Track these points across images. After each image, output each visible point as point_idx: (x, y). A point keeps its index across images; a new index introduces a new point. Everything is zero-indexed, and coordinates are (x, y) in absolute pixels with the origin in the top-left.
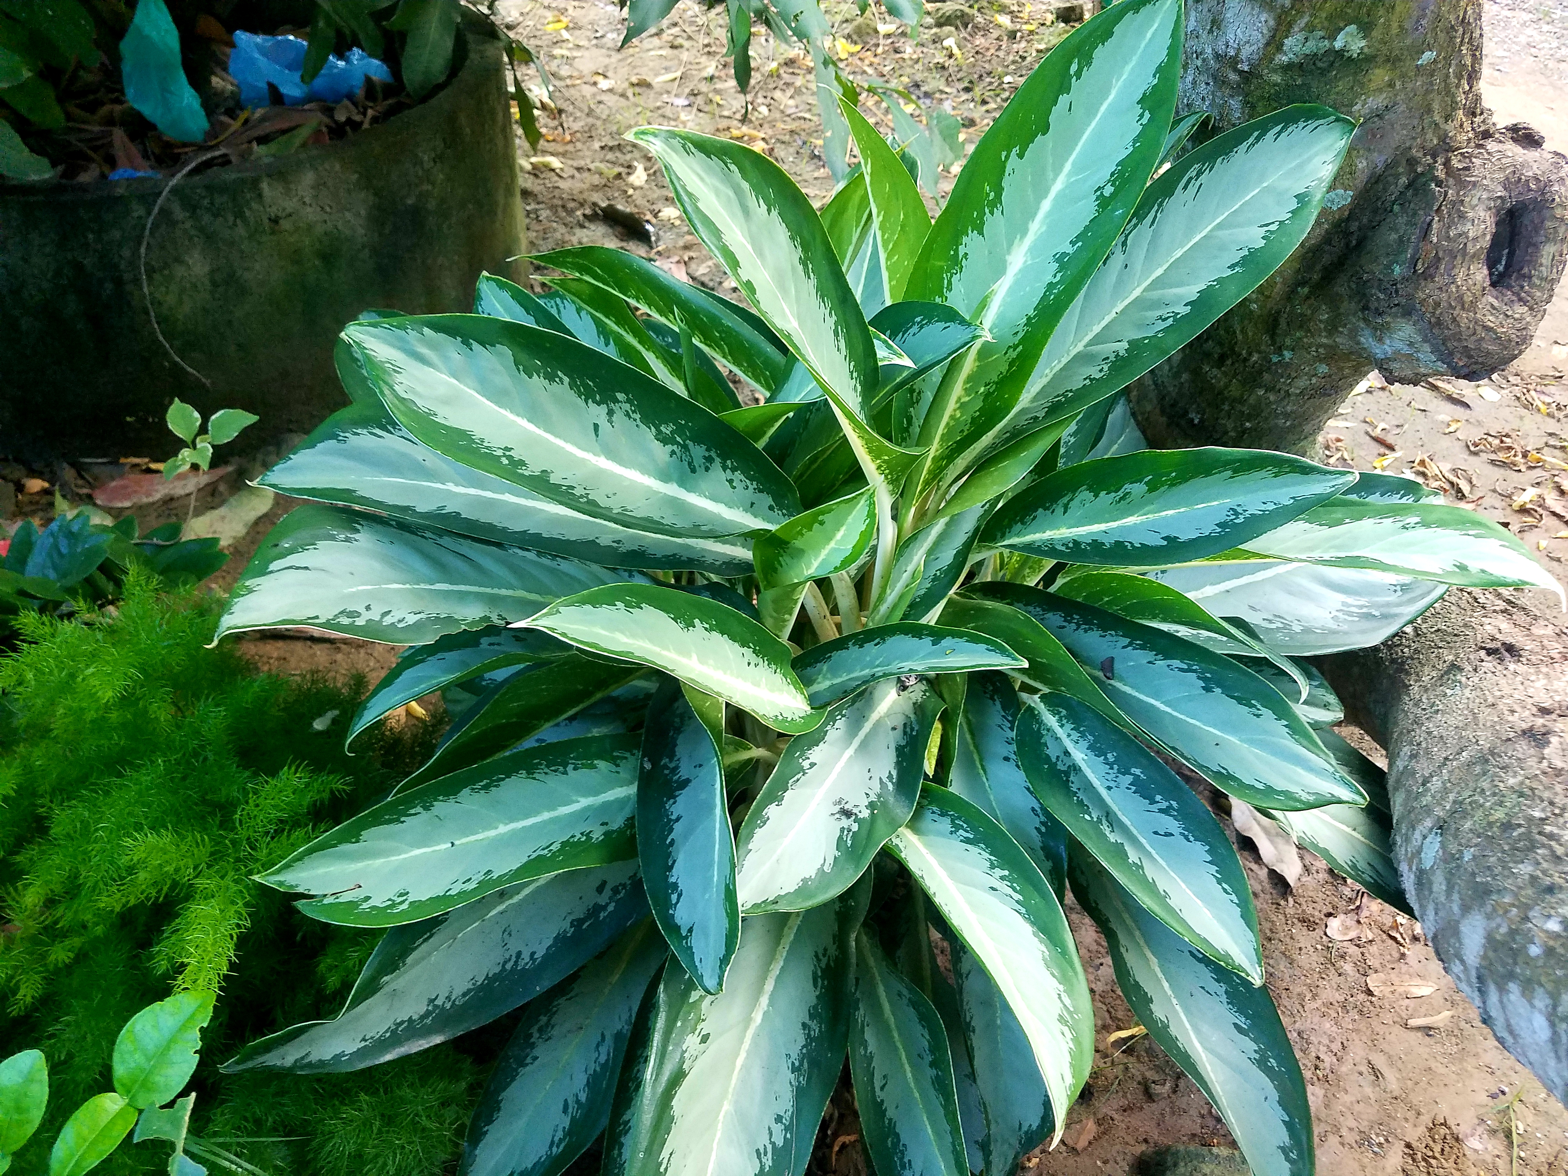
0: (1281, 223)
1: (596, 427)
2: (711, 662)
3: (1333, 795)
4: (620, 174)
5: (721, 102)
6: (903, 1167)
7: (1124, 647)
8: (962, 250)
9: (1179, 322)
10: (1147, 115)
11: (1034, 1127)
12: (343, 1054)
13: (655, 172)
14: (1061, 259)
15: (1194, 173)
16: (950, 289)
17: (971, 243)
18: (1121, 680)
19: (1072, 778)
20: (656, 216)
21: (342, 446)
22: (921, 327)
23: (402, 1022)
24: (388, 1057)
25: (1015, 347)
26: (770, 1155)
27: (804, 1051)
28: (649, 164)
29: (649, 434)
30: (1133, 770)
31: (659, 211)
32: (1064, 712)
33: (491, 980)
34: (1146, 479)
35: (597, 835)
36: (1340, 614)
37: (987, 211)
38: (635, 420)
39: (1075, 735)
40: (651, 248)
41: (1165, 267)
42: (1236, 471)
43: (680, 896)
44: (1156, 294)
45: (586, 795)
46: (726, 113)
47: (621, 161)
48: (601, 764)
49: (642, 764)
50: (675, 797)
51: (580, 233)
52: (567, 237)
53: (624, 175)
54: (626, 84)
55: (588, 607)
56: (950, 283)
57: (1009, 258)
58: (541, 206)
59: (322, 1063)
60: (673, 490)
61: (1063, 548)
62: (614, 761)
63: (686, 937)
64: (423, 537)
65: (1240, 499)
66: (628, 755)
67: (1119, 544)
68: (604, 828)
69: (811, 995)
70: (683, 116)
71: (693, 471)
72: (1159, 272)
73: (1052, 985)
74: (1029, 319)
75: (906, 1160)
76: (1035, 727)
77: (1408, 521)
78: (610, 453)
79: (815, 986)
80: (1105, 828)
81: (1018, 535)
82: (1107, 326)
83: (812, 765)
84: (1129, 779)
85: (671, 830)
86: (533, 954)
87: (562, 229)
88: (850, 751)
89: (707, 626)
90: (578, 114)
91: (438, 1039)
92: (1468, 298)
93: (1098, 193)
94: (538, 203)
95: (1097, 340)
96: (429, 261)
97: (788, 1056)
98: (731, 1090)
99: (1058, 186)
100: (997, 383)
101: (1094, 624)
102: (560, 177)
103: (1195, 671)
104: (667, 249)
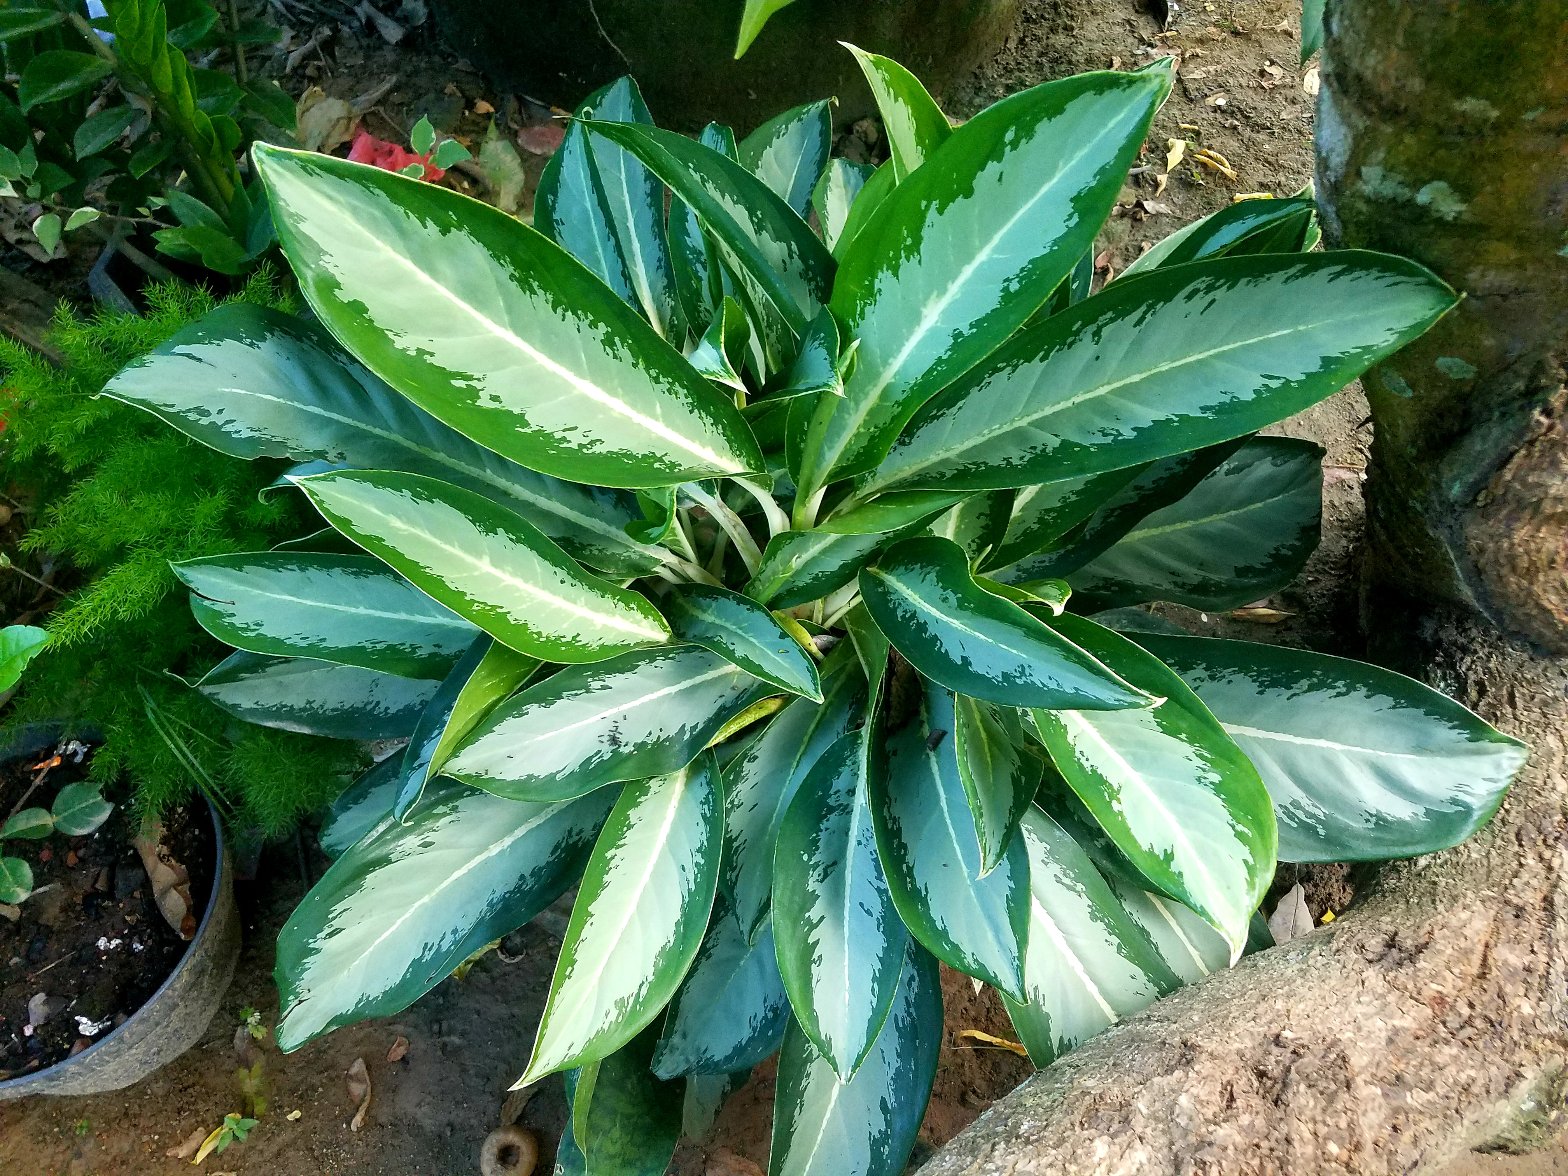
0: (1287, 381)
2: (507, 568)
8: (877, 284)
9: (1116, 444)
10: (1075, 218)
12: (239, 705)
14: (957, 335)
15: (1203, 286)
16: (862, 315)
17: (886, 280)
18: (937, 757)
19: (832, 817)
22: (819, 345)
23: (285, 706)
24: (270, 724)
26: (432, 951)
27: (507, 895)
33: (354, 710)
35: (422, 653)
37: (903, 255)
41: (1144, 375)
44: (1117, 402)
55: (369, 485)
56: (862, 312)
57: (925, 311)
59: (224, 704)
63: (414, 769)
68: (436, 650)
69: (544, 858)
72: (1136, 378)
74: (915, 383)
76: (847, 753)
79: (552, 853)
80: (815, 875)
82: (1056, 413)
83: (604, 688)
86: (387, 708)
89: (513, 537)
91: (306, 731)
92: (1524, 563)
93: (1007, 284)
95: (1041, 423)
97: (494, 892)
98: (437, 890)
99: (982, 256)
100: (882, 430)
104: (1178, 37)
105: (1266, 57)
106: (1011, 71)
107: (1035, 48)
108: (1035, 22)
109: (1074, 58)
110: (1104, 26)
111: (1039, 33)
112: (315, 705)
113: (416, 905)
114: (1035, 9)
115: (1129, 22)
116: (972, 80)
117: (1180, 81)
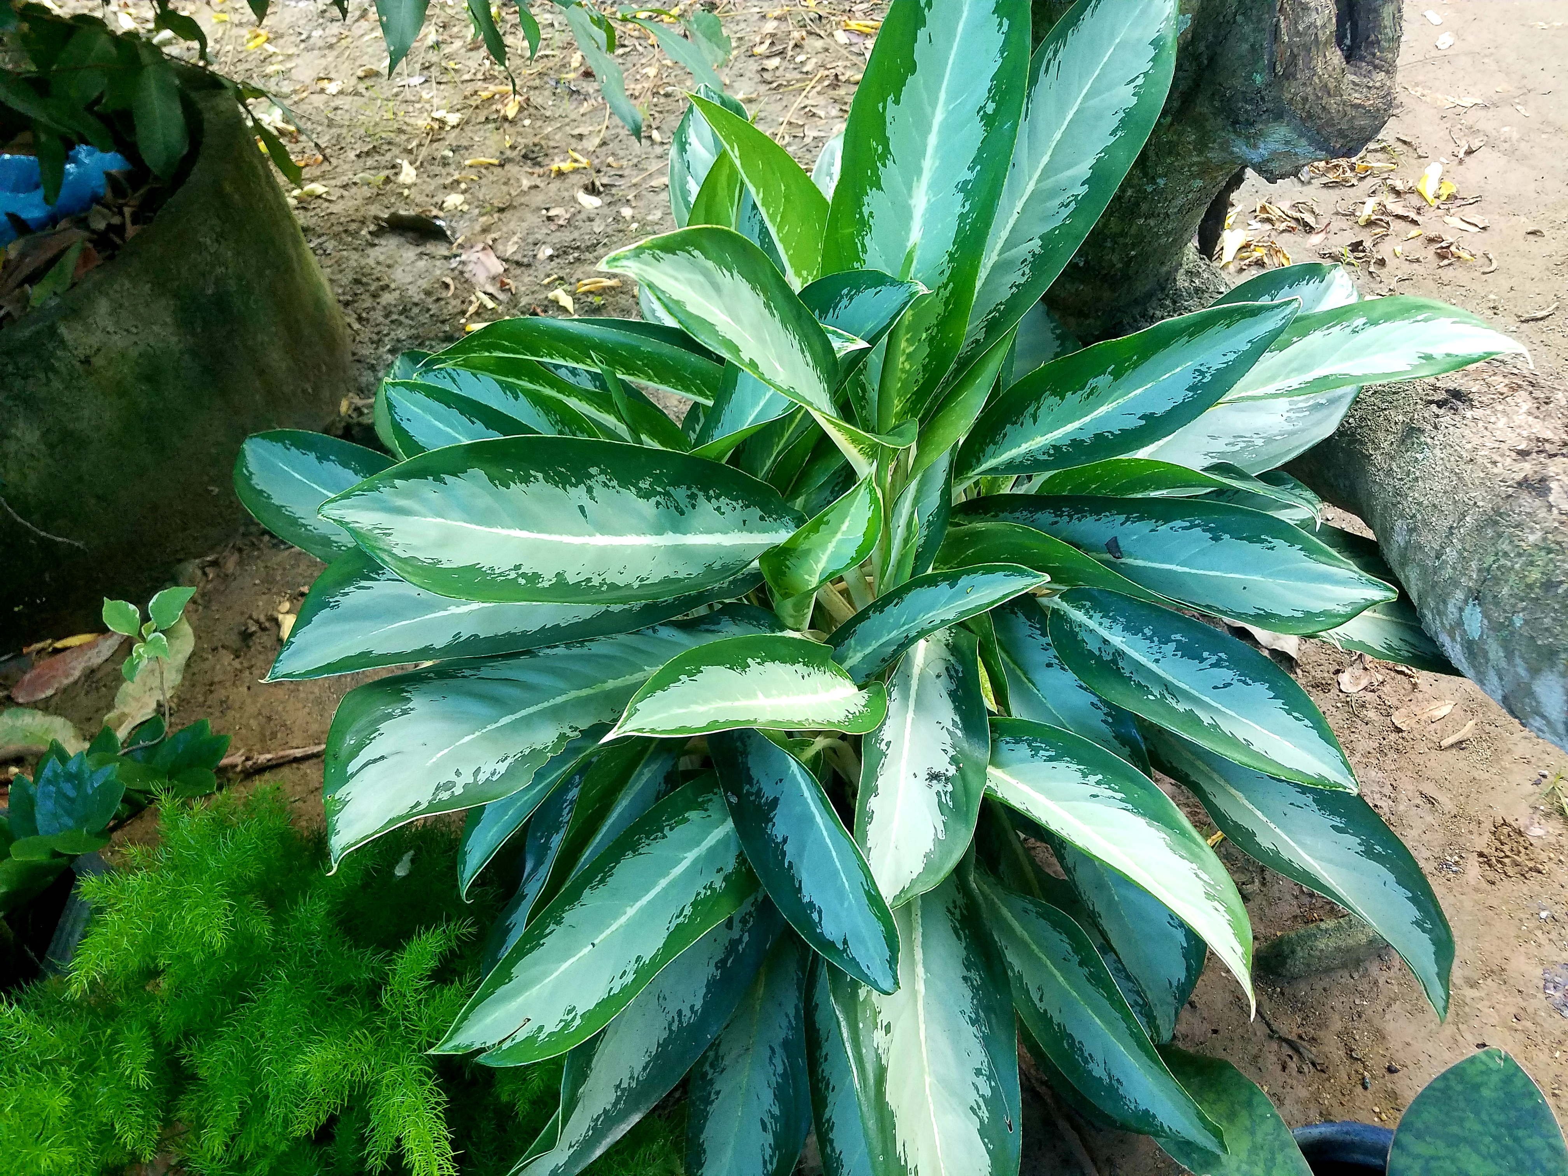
0: (1146, 74)
1: (582, 508)
2: (774, 692)
3: (1366, 600)
4: (388, 177)
5: (457, 67)
6: (1086, 1062)
7: (1122, 524)
8: (866, 210)
9: (1082, 203)
10: (1006, 22)
11: (1183, 980)
12: (557, 1167)
13: (422, 163)
14: (963, 187)
15: (1052, 53)
16: (865, 251)
17: (873, 201)
18: (1130, 555)
19: (1120, 664)
20: (441, 208)
21: (336, 611)
22: (851, 299)
23: (598, 1118)
24: (598, 1152)
25: (945, 286)
26: (983, 1107)
27: (975, 1002)
28: (412, 157)
29: (630, 495)
30: (1173, 637)
31: (443, 202)
32: (1088, 604)
33: (663, 1046)
34: (1109, 370)
35: (719, 884)
36: (1291, 414)
37: (879, 165)
38: (614, 487)
39: (1107, 622)
40: (451, 243)
41: (1049, 153)
42: (1191, 335)
43: (820, 913)
44: (1050, 183)
45: (690, 849)
46: (467, 77)
47: (383, 163)
48: (692, 815)
49: (728, 800)
50: (771, 820)
51: (373, 253)
52: (363, 262)
53: (393, 178)
54: (354, 80)
55: (659, 693)
56: (863, 245)
57: (912, 202)
58: (324, 238)
60: (670, 539)
61: (1046, 457)
62: (702, 807)
63: (845, 950)
64: (463, 677)
65: (1199, 360)
66: (711, 796)
67: (1098, 437)
68: (721, 875)
69: (960, 949)
70: (425, 95)
71: (682, 513)
72: (1046, 159)
73: (1186, 867)
74: (951, 255)
75: (1086, 1054)
76: (1067, 627)
77: (1355, 324)
78: (603, 528)
79: (959, 938)
80: (1170, 700)
81: (994, 455)
82: (1013, 230)
83: (888, 744)
84: (1173, 646)
85: (784, 854)
86: (692, 1007)
87: (354, 255)
88: (911, 714)
89: (759, 660)
90: (319, 129)
91: (636, 1118)
92: (1331, 84)
93: (982, 113)
94: (319, 236)
95: (1009, 245)
96: (250, 343)
97: (963, 1012)
98: (925, 1063)
99: (939, 117)
100: (937, 326)
101: (1086, 511)
102: (330, 201)
103: (1198, 525)
104: (467, 239)
105: (539, 209)
106: (380, 340)
107: (378, 316)
108: (354, 301)
109: (416, 300)
110: (408, 268)
111: (368, 304)
112: (624, 1085)
113: (928, 1092)
114: (344, 294)
115: (422, 253)
116: (359, 365)
117: (506, 261)
